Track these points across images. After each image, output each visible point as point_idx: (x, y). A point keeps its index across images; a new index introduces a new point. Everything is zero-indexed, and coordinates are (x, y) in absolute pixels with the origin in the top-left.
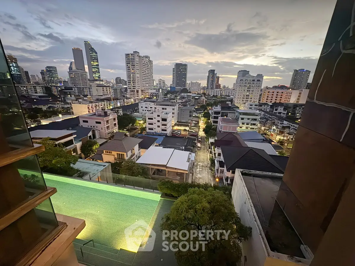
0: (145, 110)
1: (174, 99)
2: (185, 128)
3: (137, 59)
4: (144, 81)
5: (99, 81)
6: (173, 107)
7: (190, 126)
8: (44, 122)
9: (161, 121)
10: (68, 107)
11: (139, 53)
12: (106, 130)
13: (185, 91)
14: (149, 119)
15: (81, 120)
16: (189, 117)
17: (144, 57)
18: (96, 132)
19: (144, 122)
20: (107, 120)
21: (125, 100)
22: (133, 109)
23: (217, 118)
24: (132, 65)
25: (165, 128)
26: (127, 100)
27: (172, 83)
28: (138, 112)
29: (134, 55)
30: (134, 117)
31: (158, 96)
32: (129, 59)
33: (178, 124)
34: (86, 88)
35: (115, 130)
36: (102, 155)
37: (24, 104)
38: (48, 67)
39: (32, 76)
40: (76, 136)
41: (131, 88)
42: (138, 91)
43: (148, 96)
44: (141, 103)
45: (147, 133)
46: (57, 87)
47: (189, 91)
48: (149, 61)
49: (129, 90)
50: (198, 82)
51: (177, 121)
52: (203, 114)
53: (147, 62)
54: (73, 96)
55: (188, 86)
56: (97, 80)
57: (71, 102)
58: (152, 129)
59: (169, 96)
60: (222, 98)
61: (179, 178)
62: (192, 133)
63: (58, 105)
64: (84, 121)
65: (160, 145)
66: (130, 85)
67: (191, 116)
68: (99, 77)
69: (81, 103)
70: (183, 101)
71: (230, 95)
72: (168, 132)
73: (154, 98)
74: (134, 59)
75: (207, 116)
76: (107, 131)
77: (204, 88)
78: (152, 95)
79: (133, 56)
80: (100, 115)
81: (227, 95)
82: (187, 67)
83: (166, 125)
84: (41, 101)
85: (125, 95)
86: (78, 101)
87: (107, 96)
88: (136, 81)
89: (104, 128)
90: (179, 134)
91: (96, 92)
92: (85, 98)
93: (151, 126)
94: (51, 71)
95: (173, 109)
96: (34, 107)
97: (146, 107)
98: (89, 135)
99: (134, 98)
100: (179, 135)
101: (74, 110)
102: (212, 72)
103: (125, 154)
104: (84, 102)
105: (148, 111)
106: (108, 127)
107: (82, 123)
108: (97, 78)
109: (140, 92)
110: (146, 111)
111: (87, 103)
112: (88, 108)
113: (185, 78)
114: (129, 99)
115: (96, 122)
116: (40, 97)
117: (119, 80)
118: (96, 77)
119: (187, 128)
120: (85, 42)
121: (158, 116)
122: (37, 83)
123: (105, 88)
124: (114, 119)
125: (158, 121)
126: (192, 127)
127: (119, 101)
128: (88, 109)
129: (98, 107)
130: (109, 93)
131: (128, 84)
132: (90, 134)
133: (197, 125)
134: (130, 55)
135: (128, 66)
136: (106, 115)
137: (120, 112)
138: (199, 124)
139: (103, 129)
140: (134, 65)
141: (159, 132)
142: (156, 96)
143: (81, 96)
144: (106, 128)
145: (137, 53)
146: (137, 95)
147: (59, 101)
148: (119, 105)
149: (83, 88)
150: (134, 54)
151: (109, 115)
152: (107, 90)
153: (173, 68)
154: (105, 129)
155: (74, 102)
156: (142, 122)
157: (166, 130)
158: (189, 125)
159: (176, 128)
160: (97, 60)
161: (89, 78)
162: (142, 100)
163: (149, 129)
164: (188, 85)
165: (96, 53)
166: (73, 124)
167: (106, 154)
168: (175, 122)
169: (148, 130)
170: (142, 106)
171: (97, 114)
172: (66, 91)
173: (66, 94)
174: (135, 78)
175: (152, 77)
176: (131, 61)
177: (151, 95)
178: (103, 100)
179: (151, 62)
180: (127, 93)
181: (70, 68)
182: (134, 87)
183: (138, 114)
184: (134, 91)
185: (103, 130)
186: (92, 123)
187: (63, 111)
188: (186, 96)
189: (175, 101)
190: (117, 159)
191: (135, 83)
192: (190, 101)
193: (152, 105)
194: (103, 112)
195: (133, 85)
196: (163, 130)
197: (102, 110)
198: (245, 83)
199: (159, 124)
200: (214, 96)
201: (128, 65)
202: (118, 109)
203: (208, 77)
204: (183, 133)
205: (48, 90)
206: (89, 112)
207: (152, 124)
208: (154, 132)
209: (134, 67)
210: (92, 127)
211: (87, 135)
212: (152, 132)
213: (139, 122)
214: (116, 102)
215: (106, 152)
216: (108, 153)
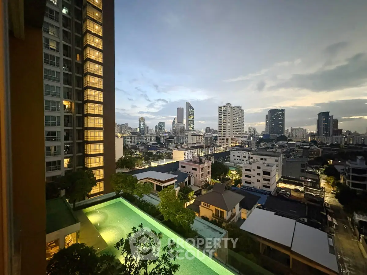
0: (238, 160)
1: (273, 148)
3: (229, 110)
4: (235, 129)
6: (277, 158)
9: (262, 173)
10: (169, 153)
11: (231, 104)
14: (246, 170)
15: (180, 165)
17: (235, 108)
18: (192, 178)
19: (237, 172)
20: (203, 167)
21: (216, 148)
22: (224, 157)
24: (224, 116)
25: (268, 183)
26: (217, 148)
28: (229, 161)
30: (227, 166)
31: (251, 144)
32: (221, 111)
33: (284, 180)
34: (183, 137)
35: (208, 178)
36: (200, 206)
38: (160, 123)
39: (151, 129)
40: (176, 180)
41: (221, 137)
42: (227, 140)
43: (238, 144)
44: (234, 151)
45: (243, 186)
46: (163, 136)
47: (288, 138)
48: (241, 110)
49: (219, 138)
51: (281, 176)
52: (324, 169)
53: (239, 112)
54: (173, 143)
56: (191, 131)
57: (172, 148)
58: (250, 183)
63: (163, 151)
64: (182, 167)
65: (263, 208)
66: (220, 133)
67: (303, 171)
68: (193, 128)
70: (283, 150)
72: (272, 189)
73: (246, 146)
74: (226, 110)
76: (201, 179)
77: (312, 135)
78: (244, 143)
79: (226, 107)
80: (195, 162)
83: (269, 180)
84: (153, 147)
85: (215, 143)
86: (177, 148)
87: (200, 144)
88: (227, 130)
90: (288, 194)
91: (191, 141)
92: (182, 146)
93: (248, 179)
94: (161, 125)
95: (277, 161)
96: (148, 151)
97: (238, 156)
98: (185, 181)
99: (224, 146)
100: (288, 196)
101: (174, 156)
103: (225, 212)
104: (181, 149)
105: (240, 160)
106: (202, 175)
107: (180, 169)
108: (191, 129)
109: (230, 140)
111: (184, 150)
112: (185, 154)
114: (219, 147)
115: (192, 168)
116: (153, 144)
117: (208, 130)
118: (190, 128)
119: (301, 189)
122: (152, 134)
123: (198, 137)
124: (209, 167)
125: (259, 174)
126: (309, 188)
127: (210, 149)
129: (192, 154)
130: (200, 141)
131: (218, 132)
132: (187, 180)
134: (223, 107)
135: (220, 117)
136: (201, 162)
137: (212, 159)
138: (319, 184)
139: (198, 176)
140: (226, 115)
141: (258, 188)
142: (248, 144)
143: (179, 144)
144: (200, 175)
145: (229, 105)
146: (227, 143)
147: (164, 147)
148: (209, 152)
149: (181, 137)
151: (203, 162)
152: (199, 139)
154: (199, 177)
155: (174, 148)
156: (235, 172)
157: (269, 187)
158: (303, 183)
159: (281, 185)
160: (193, 114)
161: (185, 129)
162: (233, 148)
163: (246, 182)
165: (193, 109)
166: (173, 168)
167: (203, 207)
168: (279, 176)
169: (243, 184)
170: (235, 154)
171: (193, 160)
172: (170, 139)
173: (169, 142)
174: (226, 127)
175: (243, 125)
176: (223, 112)
177: (243, 143)
178: (196, 148)
179: (242, 111)
180: (217, 141)
181: (174, 122)
182: (225, 135)
183: (229, 162)
184: (224, 139)
185: (198, 178)
186: (188, 169)
187: (166, 156)
188: (286, 145)
189: (274, 150)
190: (215, 216)
191: (226, 131)
193: (246, 154)
194: (198, 160)
195: (224, 133)
196: (264, 186)
197: (197, 157)
199: (260, 178)
201: (220, 116)
202: (210, 157)
203: (318, 121)
204: (294, 194)
205: (158, 139)
206: (185, 157)
207: (250, 177)
208: (252, 187)
209: (225, 117)
210: (188, 173)
211: (184, 181)
212: (250, 187)
213: (232, 172)
214: (207, 149)
215: (203, 205)
216: (206, 207)
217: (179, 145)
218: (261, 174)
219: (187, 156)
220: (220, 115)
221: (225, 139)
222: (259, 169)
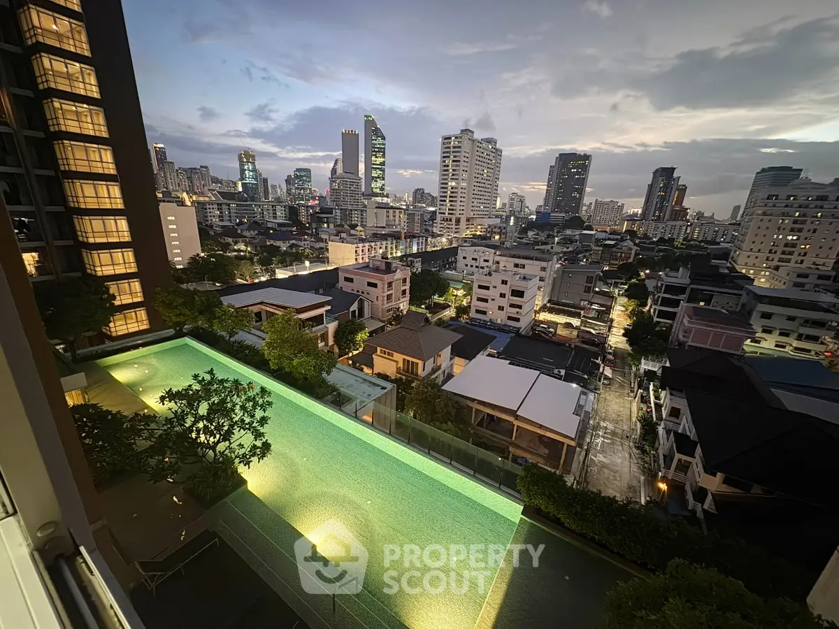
0: (472, 266)
1: (546, 243)
2: (568, 321)
3: (466, 146)
4: (477, 197)
5: (381, 196)
6: (544, 264)
7: (584, 317)
8: (281, 274)
9: (508, 294)
10: (320, 248)
11: (473, 132)
12: (385, 302)
13: (578, 223)
14: (480, 287)
15: (341, 276)
16: (585, 292)
17: (482, 142)
18: (366, 304)
19: (465, 293)
20: (391, 280)
21: (429, 239)
22: (443, 261)
23: (676, 303)
24: (453, 161)
25: (517, 313)
26: (433, 240)
27: (542, 203)
28: (455, 269)
29: (461, 137)
30: (445, 280)
31: (506, 234)
32: (449, 148)
33: (550, 307)
34: (356, 210)
35: (402, 304)
36: (373, 356)
37: (257, 237)
40: (329, 308)
41: (444, 213)
42: (458, 221)
43: (481, 232)
44: (465, 248)
45: (472, 319)
46: (307, 207)
47: (586, 224)
48: (494, 151)
49: (439, 217)
50: (615, 200)
51: (548, 299)
52: (626, 287)
53: (489, 153)
54: (332, 226)
55: (586, 211)
56: (376, 195)
57: (327, 237)
58: (484, 313)
59: (530, 234)
60: (691, 247)
61: (547, 451)
62: (587, 336)
63: (306, 243)
64: (347, 279)
65: (499, 355)
66: (442, 205)
67: (588, 290)
68: (382, 189)
69: (345, 241)
70: (568, 248)
71: (717, 240)
72: (523, 324)
73: (494, 237)
74: (459, 147)
75: (637, 293)
76: (386, 306)
77: (632, 219)
78: (491, 230)
79: (460, 140)
80: (377, 270)
81: (709, 239)
82: (589, 163)
83: (520, 307)
84: (280, 232)
85: (430, 229)
86: (339, 238)
87: (395, 229)
88: (459, 197)
89: (383, 297)
90: (551, 332)
91: (374, 220)
92: (352, 232)
93: (482, 305)
94: (302, 175)
95: (544, 269)
96: (268, 243)
97: (473, 259)
98: (351, 309)
99: (449, 236)
100: (550, 335)
101: (331, 255)
102: (666, 174)
103: (420, 363)
104: (349, 239)
105: (477, 267)
106: (389, 297)
107: (342, 283)
108: (378, 191)
109: (463, 221)
110: (474, 267)
111: (355, 241)
112: (356, 251)
113: (581, 191)
114: (438, 238)
115: (368, 282)
116: (280, 225)
117: (419, 195)
118: (376, 188)
119: (576, 322)
120: (365, 116)
121: (504, 282)
122: (278, 200)
123: (391, 211)
124: (405, 280)
125: (503, 295)
126: (589, 320)
127: (415, 241)
128: (354, 254)
129: (373, 252)
130: (397, 222)
131: (439, 203)
132: (355, 307)
133: (604, 315)
134: (453, 138)
135: (444, 164)
136: (389, 269)
137: (416, 265)
138: (609, 314)
139: (380, 298)
140: (459, 161)
141: (499, 322)
142: (500, 234)
143: (346, 227)
144: (386, 298)
145: (469, 133)
146: (456, 229)
147: (307, 234)
148: (415, 249)
149: (351, 210)
150: (461, 135)
151: (394, 270)
152: (395, 216)
153: (551, 167)
155: (332, 237)
156: (460, 293)
157: (518, 320)
158: (582, 312)
159: (544, 316)
160: (384, 152)
161: (363, 190)
162: (466, 241)
163: (477, 311)
164: (584, 208)
165: (384, 138)
166: (326, 282)
167: (381, 356)
168: (543, 300)
169: (473, 314)
170: (467, 252)
171: (371, 266)
172: (322, 214)
173: (320, 221)
174: (456, 190)
175: (495, 188)
176: (453, 152)
177: (489, 230)
178: (384, 237)
179: (498, 152)
180: (434, 225)
181: (334, 171)
182: (453, 210)
183: (453, 272)
184: (451, 220)
185: (380, 302)
186: (360, 284)
187: (312, 254)
188: (577, 237)
189: (548, 247)
190: (401, 371)
191: (456, 201)
192: (587, 251)
193: (489, 254)
194: (384, 264)
195: (451, 205)
196: (510, 318)
197: (383, 258)
198: (786, 206)
199: (504, 302)
200: (662, 240)
201: (445, 161)
202: (413, 259)
203: (651, 187)
204: (561, 332)
205: (293, 212)
206: (356, 259)
207: (486, 301)
208: (489, 320)
209: (456, 166)
210: (360, 293)
211: (349, 310)
212: (484, 320)
213: (455, 292)
214: (411, 242)
215: (381, 353)
216: (386, 356)
217: (345, 231)
218: (507, 296)
219: (361, 257)
220: (444, 159)
221: (454, 220)
222: (504, 285)
